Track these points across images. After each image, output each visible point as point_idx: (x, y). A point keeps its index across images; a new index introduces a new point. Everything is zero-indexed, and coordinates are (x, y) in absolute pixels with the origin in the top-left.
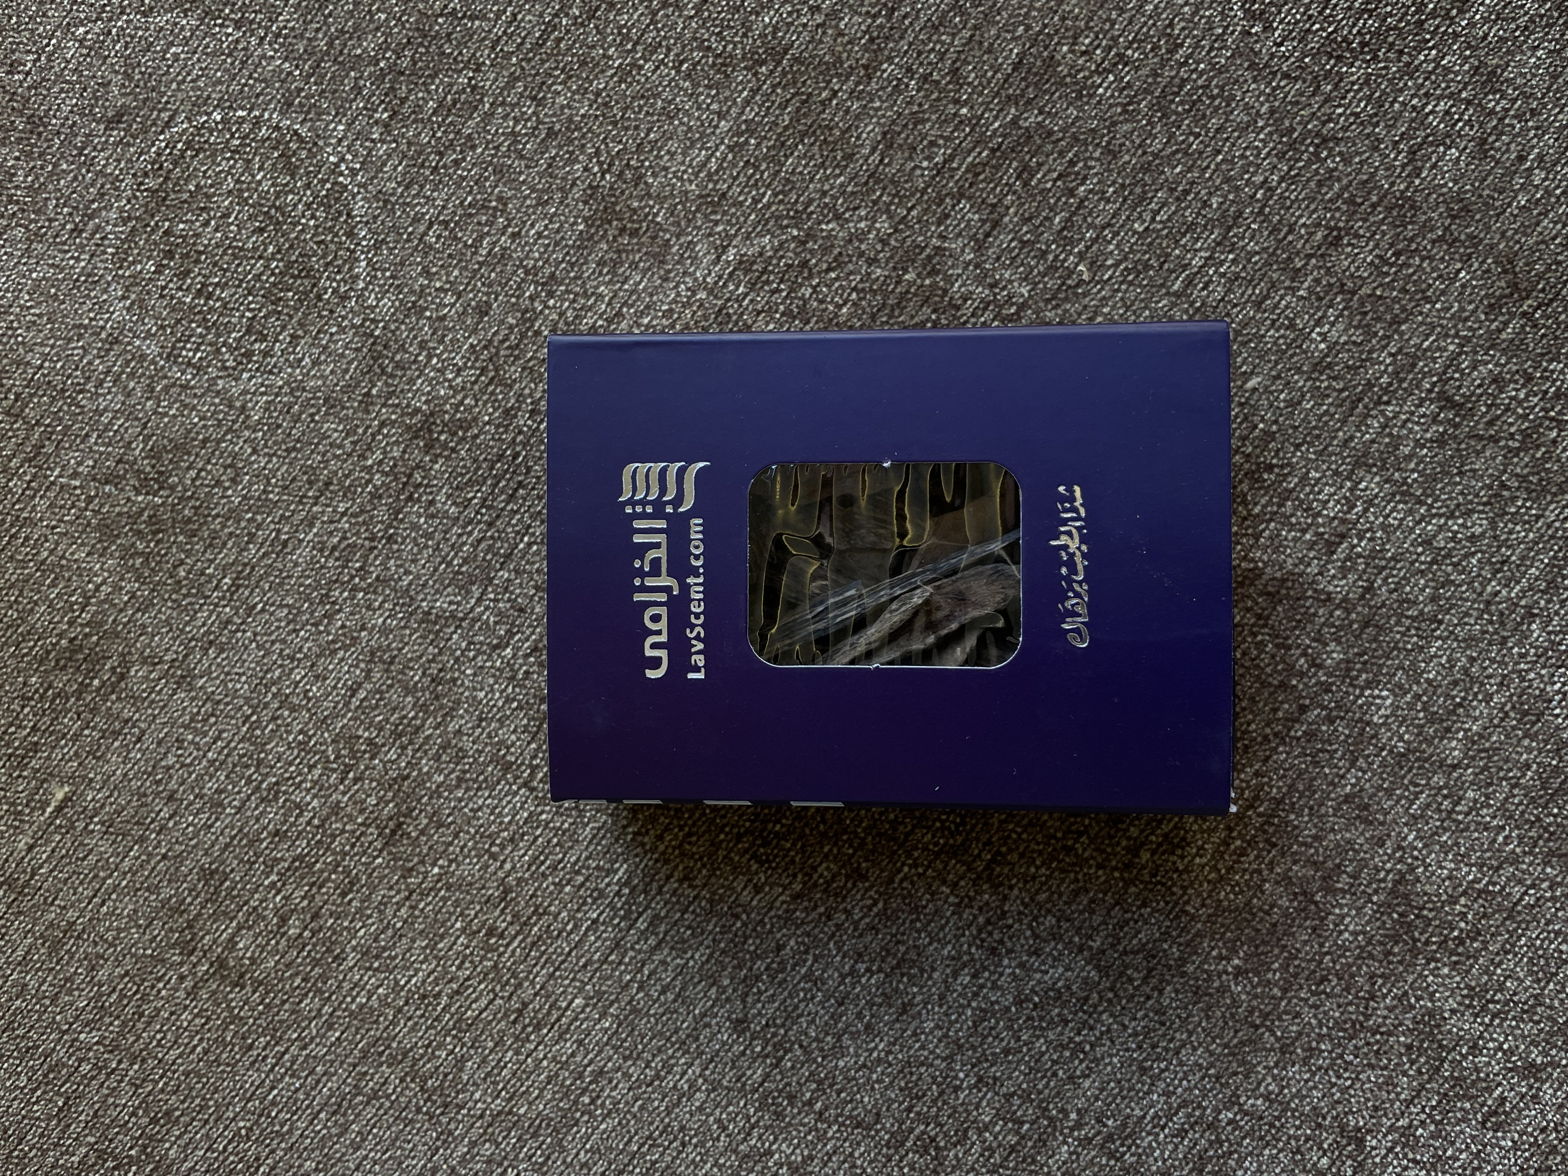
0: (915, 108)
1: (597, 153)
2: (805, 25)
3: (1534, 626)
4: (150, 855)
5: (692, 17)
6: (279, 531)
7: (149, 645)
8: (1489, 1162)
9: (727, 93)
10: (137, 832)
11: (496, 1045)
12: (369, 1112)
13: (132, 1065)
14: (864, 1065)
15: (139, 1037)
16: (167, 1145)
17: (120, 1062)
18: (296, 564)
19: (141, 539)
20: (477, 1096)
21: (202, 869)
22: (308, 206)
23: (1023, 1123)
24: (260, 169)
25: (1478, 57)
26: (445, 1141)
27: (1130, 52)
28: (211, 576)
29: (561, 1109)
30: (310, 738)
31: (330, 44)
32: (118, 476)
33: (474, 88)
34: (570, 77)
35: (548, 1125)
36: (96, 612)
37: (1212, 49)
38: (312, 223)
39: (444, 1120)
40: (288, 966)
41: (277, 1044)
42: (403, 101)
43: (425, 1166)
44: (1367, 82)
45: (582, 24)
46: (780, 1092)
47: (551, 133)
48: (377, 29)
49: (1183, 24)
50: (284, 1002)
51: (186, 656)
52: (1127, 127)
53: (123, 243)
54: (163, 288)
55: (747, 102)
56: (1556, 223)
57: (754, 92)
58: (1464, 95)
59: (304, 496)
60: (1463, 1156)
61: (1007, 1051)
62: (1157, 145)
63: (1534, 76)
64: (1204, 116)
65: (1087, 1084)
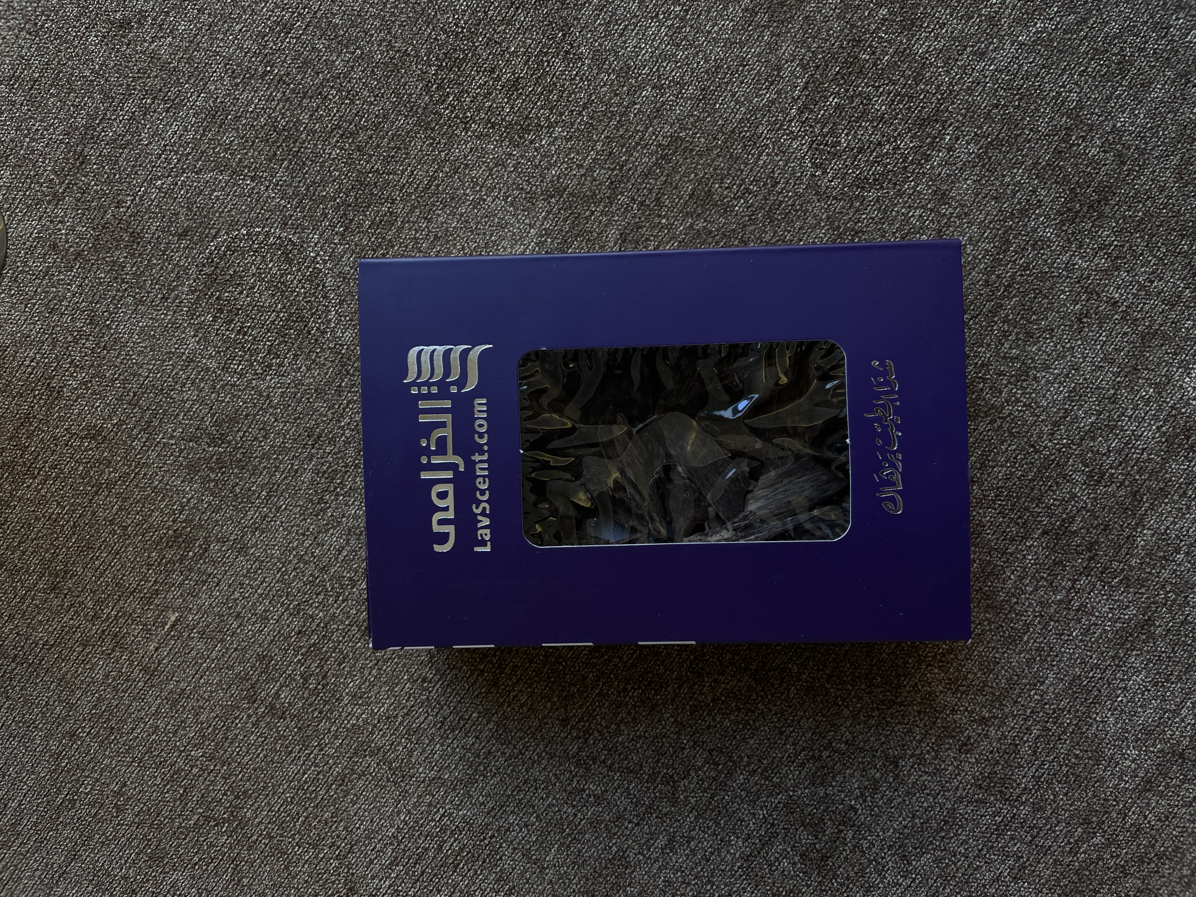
0: (637, 220)
1: (463, 248)
2: (575, 175)
3: (975, 487)
4: (227, 649)
5: (512, 172)
6: (292, 464)
7: (221, 531)
8: (963, 771)
9: (534, 214)
10: (219, 636)
11: (430, 742)
12: (360, 783)
13: (222, 767)
14: (633, 740)
15: (226, 751)
16: (245, 810)
17: (215, 766)
18: (303, 482)
19: (213, 472)
20: (421, 770)
21: (258, 655)
22: (300, 281)
23: (719, 765)
24: (270, 261)
25: (936, 186)
26: (404, 796)
27: (751, 187)
28: (254, 491)
29: (468, 774)
30: (316, 579)
31: (307, 190)
32: (197, 437)
33: (391, 213)
34: (446, 206)
35: (461, 783)
36: (189, 514)
37: (795, 184)
38: (302, 291)
39: (403, 784)
40: (310, 705)
41: (306, 749)
42: (351, 221)
43: (393, 810)
44: (878, 201)
45: (451, 176)
46: (588, 757)
47: (436, 238)
48: (334, 181)
49: (779, 171)
50: (309, 726)
51: (243, 536)
52: (752, 228)
53: (193, 305)
54: (218, 330)
55: (545, 218)
56: (979, 273)
57: (549, 213)
58: (929, 206)
59: (306, 444)
60: (950, 768)
61: (709, 727)
62: (768, 237)
63: (966, 194)
64: (792, 221)
65: (752, 742)
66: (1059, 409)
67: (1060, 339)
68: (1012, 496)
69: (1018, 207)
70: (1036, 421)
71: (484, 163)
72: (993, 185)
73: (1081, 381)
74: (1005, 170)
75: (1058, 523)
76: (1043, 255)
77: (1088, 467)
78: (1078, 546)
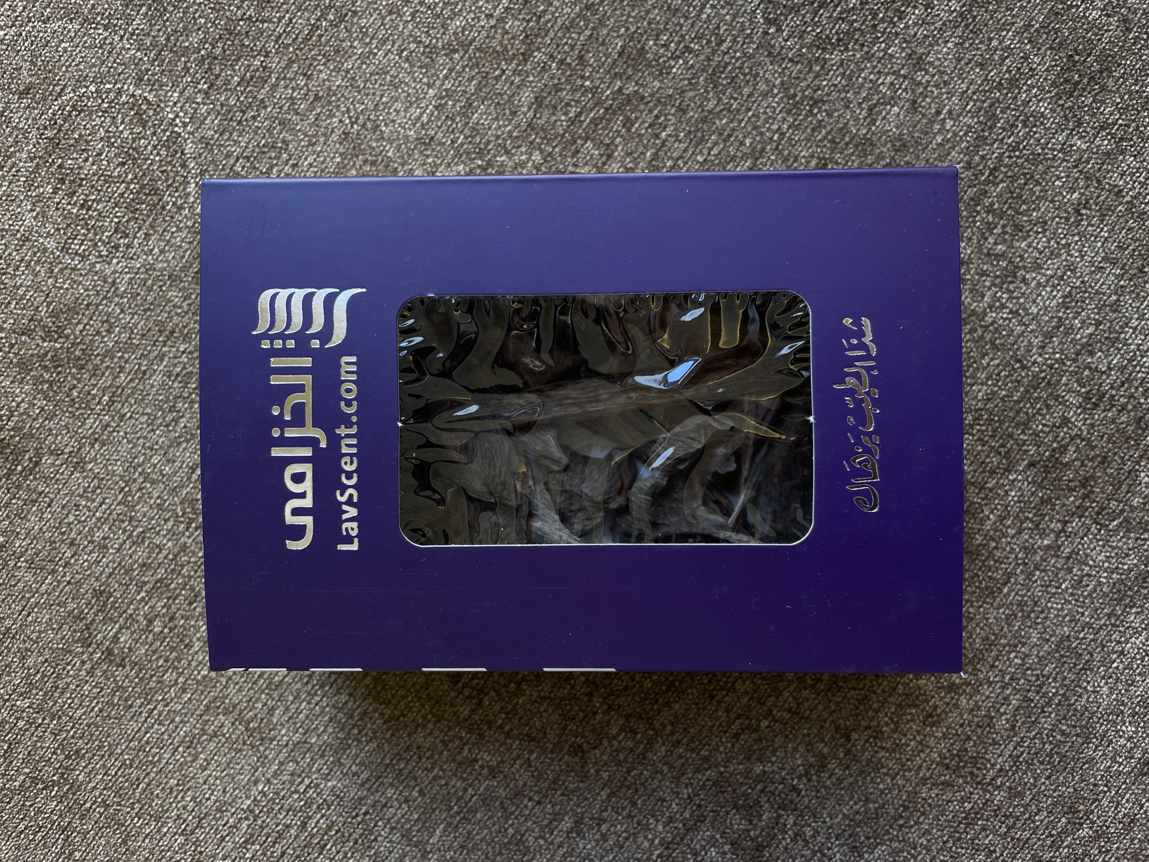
0: (556, 81)
1: (348, 111)
2: (483, 27)
4: (59, 581)
5: (408, 22)
6: (140, 364)
7: (54, 442)
8: (928, 747)
9: (433, 71)
10: (50, 567)
11: (295, 698)
12: (212, 746)
13: (52, 721)
14: (536, 701)
15: (56, 703)
16: (77, 772)
17: (44, 719)
18: (152, 386)
19: (47, 372)
20: (283, 732)
21: (94, 590)
22: (155, 147)
23: (637, 733)
24: (122, 123)
25: (911, 48)
26: (263, 763)
27: (692, 45)
28: (95, 396)
29: (338, 738)
30: (165, 501)
31: (168, 39)
32: (30, 330)
33: (265, 68)
34: (329, 61)
35: (331, 749)
36: (18, 421)
37: (744, 43)
38: (157, 158)
39: (262, 748)
40: (154, 652)
41: (148, 704)
42: (217, 77)
43: (249, 779)
44: (841, 65)
45: (336, 25)
46: (482, 721)
47: (317, 98)
48: (199, 29)
49: (725, 27)
50: (152, 676)
51: (79, 449)
52: (691, 94)
53: (31, 174)
54: (58, 203)
55: (446, 77)
56: (960, 153)
57: (451, 70)
58: (902, 72)
59: (157, 341)
60: (912, 743)
61: (626, 688)
62: (711, 105)
63: (946, 59)
64: (740, 87)
65: (677, 706)
66: (1052, 317)
67: (1054, 234)
68: (993, 420)
69: (1007, 76)
70: (1023, 332)
71: (375, 10)
72: (978, 49)
73: (1078, 284)
74: (992, 32)
75: (1047, 454)
76: (1035, 133)
77: (1084, 387)
78: (1070, 481)
